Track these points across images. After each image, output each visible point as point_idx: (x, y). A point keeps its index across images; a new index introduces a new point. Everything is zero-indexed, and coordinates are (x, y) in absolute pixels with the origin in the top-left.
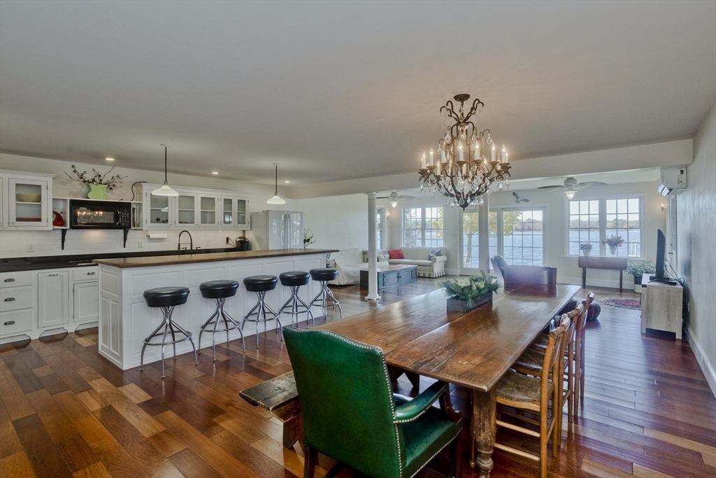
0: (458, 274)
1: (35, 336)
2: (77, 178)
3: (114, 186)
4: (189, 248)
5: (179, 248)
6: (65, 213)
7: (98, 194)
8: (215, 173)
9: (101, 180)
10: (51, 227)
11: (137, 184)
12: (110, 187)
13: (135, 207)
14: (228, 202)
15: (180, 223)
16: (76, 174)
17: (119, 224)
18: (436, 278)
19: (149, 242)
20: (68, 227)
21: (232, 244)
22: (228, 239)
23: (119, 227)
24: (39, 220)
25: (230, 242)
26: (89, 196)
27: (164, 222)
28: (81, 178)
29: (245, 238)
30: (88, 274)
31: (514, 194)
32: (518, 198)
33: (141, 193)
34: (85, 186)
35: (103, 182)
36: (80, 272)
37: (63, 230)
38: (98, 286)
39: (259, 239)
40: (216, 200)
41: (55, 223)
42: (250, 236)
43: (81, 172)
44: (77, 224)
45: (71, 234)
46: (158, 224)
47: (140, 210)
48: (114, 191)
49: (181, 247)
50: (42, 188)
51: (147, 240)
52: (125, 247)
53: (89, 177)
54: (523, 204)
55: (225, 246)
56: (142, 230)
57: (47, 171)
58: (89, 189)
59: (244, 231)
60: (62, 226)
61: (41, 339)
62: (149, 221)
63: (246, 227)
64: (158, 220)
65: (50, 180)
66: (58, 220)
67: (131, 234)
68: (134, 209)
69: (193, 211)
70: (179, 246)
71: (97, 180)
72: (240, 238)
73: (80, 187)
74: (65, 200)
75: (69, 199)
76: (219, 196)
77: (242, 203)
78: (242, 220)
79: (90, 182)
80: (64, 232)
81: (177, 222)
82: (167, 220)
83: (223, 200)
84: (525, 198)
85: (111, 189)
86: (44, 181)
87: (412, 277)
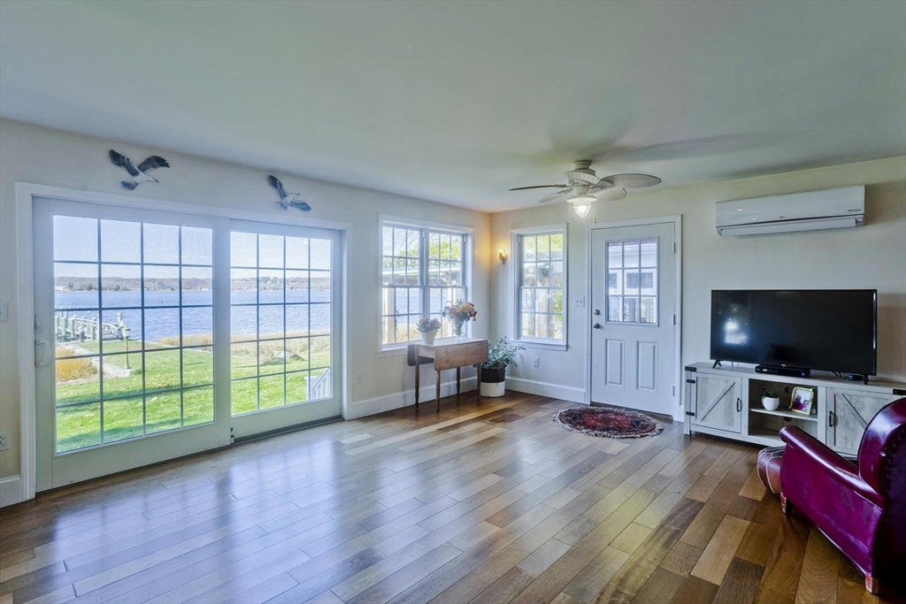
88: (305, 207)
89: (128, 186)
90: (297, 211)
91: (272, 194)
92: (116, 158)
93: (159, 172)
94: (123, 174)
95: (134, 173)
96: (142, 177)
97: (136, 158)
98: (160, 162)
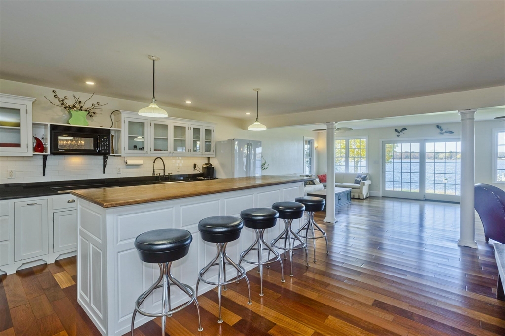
0: (381, 196)
1: (11, 271)
2: (59, 103)
3: (94, 113)
4: (162, 174)
5: (154, 173)
6: (46, 139)
7: (79, 120)
8: (189, 102)
9: (82, 107)
10: (31, 153)
11: (116, 112)
12: (90, 114)
13: (114, 134)
14: (197, 131)
15: (154, 150)
16: (57, 99)
17: (99, 151)
18: (364, 199)
19: (127, 168)
20: (49, 153)
21: (199, 170)
22: (195, 165)
23: (99, 154)
24: (18, 145)
25: (197, 168)
26: (69, 122)
27: (140, 149)
28: (62, 104)
29: (211, 165)
30: (68, 202)
31: (438, 127)
32: (442, 130)
33: (119, 121)
34: (66, 112)
35: (83, 109)
36: (59, 200)
37: (44, 156)
38: (77, 214)
39: (223, 165)
40: (187, 129)
41: (35, 149)
42: (214, 163)
43: (62, 97)
44: (57, 149)
45: (51, 161)
46: (135, 151)
47: (119, 137)
48: (94, 118)
49: (156, 173)
50: (21, 111)
51: (124, 165)
52: (104, 173)
53: (70, 102)
54: (447, 136)
55: (192, 172)
56: (120, 156)
57: (26, 95)
58: (70, 115)
59: (209, 158)
60: (42, 152)
61: (18, 273)
62: (127, 148)
63: (211, 154)
64: (135, 147)
65: (30, 104)
66: (39, 146)
67: (110, 160)
68: (113, 136)
69: (167, 139)
70: (154, 172)
71: (78, 106)
72: (206, 164)
73: (61, 113)
74: (46, 125)
75: (49, 124)
76: (189, 125)
77: (208, 132)
78: (208, 149)
79: (70, 108)
80: (45, 158)
81: (153, 149)
82: (143, 148)
83: (192, 129)
84: (450, 130)
85: (91, 116)
86: (24, 104)
87: (348, 199)
88: (451, 133)
89: (398, 136)
90: (448, 134)
91: (439, 131)
92: (396, 130)
93: (405, 131)
94: (398, 134)
95: (399, 133)
96: (401, 133)
97: (400, 129)
98: (405, 129)
